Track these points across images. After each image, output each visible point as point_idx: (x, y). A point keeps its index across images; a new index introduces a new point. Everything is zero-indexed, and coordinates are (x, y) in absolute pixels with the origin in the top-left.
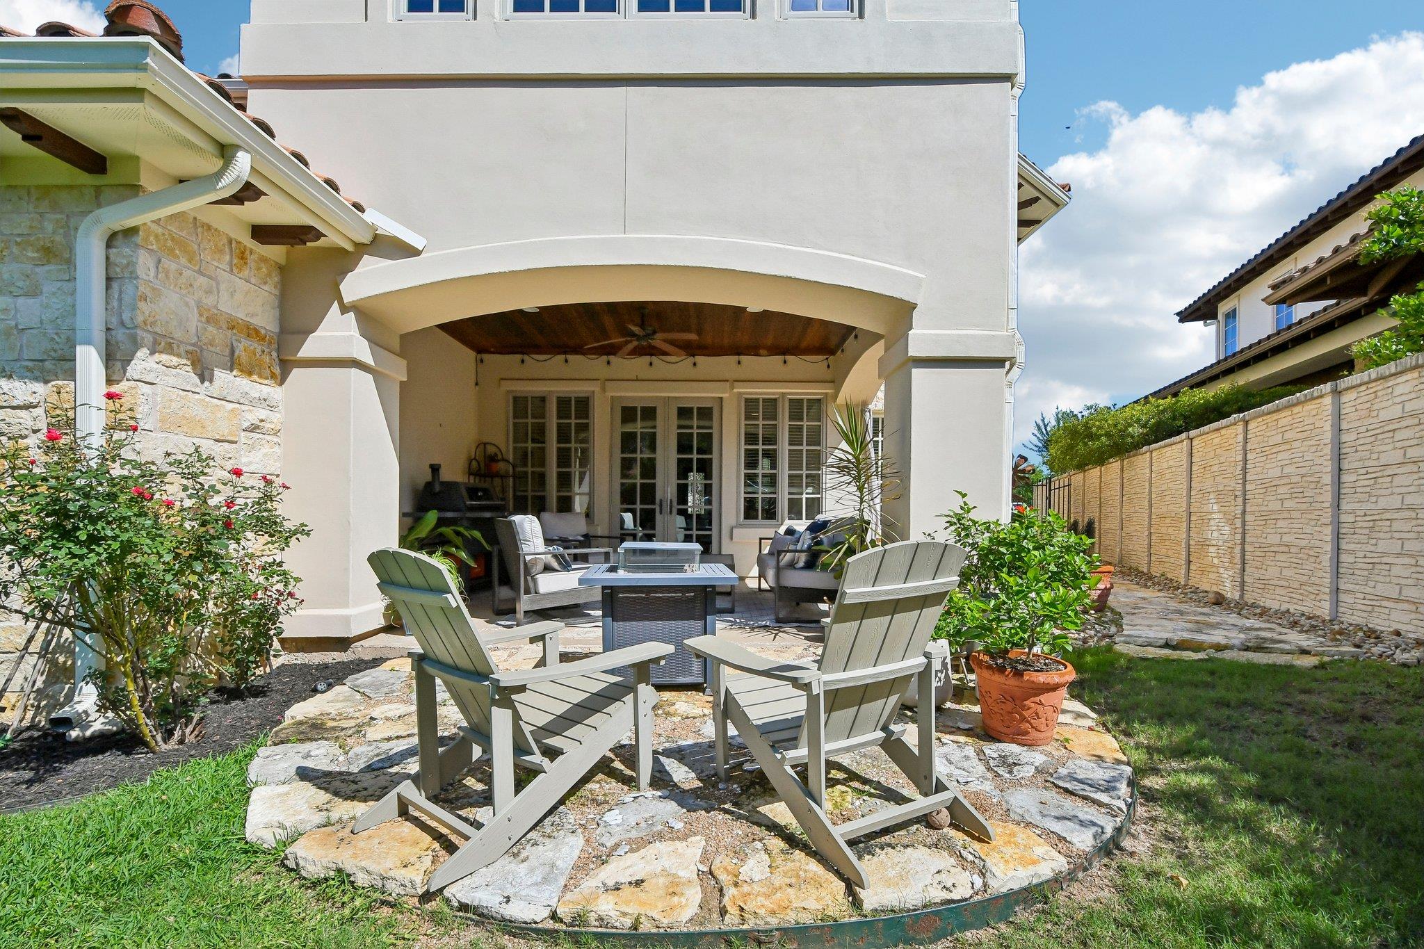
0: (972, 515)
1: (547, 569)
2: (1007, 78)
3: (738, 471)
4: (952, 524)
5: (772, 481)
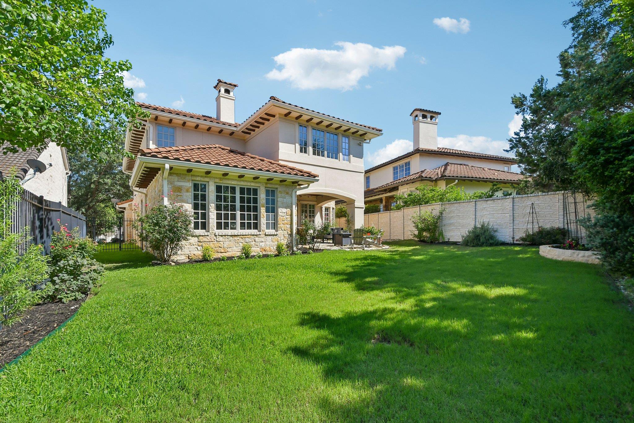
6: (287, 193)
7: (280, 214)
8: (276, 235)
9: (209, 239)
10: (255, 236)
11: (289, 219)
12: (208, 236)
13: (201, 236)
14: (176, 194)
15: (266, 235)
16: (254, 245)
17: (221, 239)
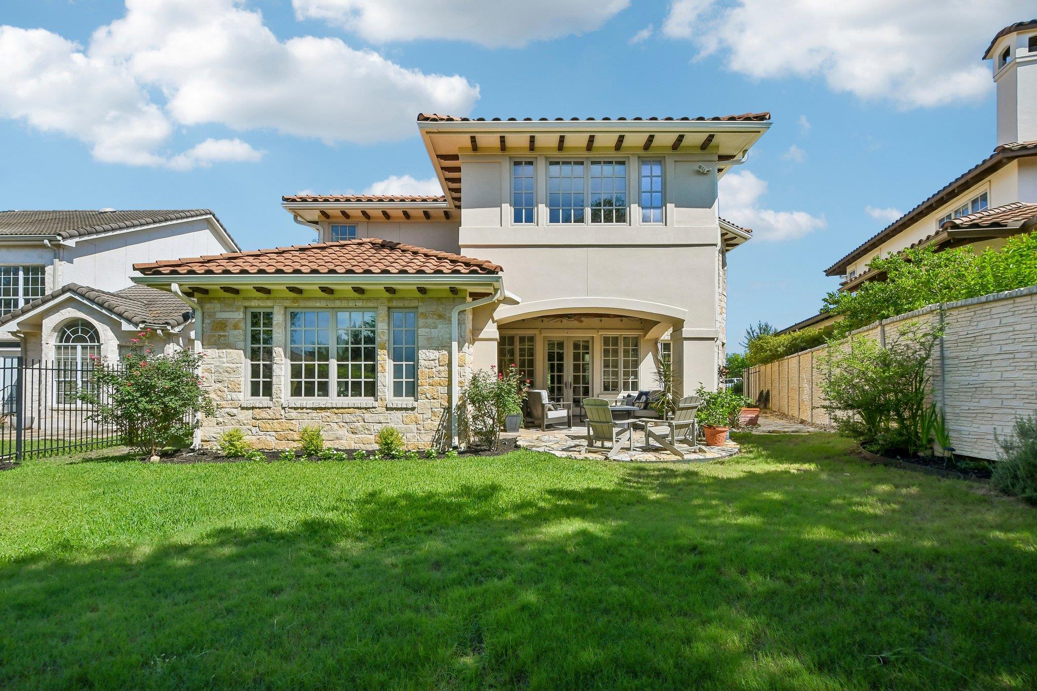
0: (704, 390)
1: (550, 410)
2: (715, 245)
3: (601, 370)
4: (698, 393)
5: (616, 374)
6: (440, 316)
7: (422, 362)
8: (413, 409)
9: (271, 413)
10: (364, 411)
11: (445, 374)
12: (270, 408)
13: (257, 408)
14: (217, 334)
15: (388, 409)
16: (361, 429)
17: (294, 414)
